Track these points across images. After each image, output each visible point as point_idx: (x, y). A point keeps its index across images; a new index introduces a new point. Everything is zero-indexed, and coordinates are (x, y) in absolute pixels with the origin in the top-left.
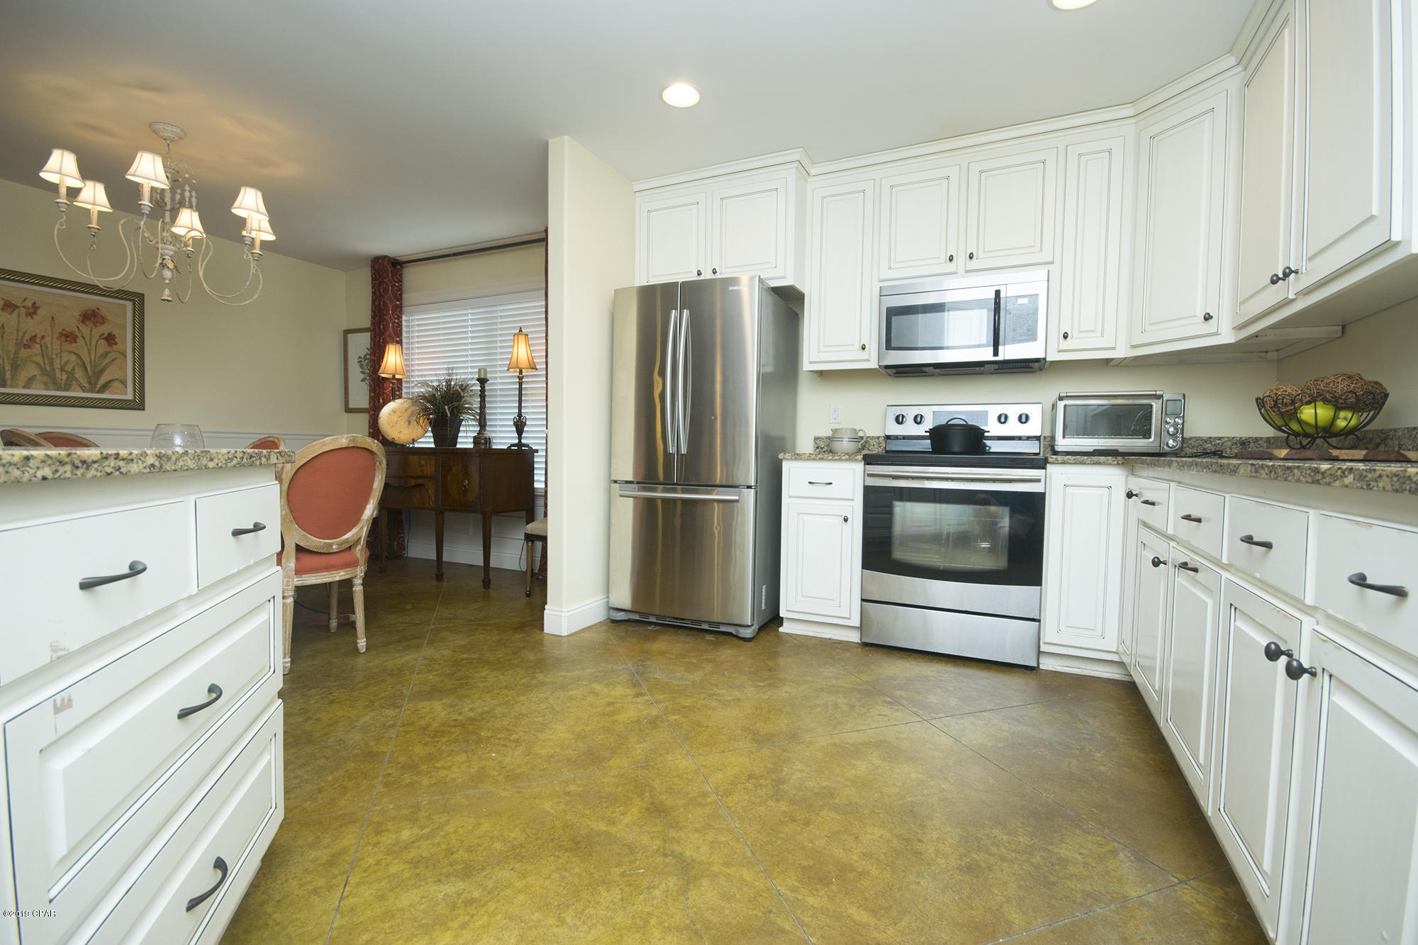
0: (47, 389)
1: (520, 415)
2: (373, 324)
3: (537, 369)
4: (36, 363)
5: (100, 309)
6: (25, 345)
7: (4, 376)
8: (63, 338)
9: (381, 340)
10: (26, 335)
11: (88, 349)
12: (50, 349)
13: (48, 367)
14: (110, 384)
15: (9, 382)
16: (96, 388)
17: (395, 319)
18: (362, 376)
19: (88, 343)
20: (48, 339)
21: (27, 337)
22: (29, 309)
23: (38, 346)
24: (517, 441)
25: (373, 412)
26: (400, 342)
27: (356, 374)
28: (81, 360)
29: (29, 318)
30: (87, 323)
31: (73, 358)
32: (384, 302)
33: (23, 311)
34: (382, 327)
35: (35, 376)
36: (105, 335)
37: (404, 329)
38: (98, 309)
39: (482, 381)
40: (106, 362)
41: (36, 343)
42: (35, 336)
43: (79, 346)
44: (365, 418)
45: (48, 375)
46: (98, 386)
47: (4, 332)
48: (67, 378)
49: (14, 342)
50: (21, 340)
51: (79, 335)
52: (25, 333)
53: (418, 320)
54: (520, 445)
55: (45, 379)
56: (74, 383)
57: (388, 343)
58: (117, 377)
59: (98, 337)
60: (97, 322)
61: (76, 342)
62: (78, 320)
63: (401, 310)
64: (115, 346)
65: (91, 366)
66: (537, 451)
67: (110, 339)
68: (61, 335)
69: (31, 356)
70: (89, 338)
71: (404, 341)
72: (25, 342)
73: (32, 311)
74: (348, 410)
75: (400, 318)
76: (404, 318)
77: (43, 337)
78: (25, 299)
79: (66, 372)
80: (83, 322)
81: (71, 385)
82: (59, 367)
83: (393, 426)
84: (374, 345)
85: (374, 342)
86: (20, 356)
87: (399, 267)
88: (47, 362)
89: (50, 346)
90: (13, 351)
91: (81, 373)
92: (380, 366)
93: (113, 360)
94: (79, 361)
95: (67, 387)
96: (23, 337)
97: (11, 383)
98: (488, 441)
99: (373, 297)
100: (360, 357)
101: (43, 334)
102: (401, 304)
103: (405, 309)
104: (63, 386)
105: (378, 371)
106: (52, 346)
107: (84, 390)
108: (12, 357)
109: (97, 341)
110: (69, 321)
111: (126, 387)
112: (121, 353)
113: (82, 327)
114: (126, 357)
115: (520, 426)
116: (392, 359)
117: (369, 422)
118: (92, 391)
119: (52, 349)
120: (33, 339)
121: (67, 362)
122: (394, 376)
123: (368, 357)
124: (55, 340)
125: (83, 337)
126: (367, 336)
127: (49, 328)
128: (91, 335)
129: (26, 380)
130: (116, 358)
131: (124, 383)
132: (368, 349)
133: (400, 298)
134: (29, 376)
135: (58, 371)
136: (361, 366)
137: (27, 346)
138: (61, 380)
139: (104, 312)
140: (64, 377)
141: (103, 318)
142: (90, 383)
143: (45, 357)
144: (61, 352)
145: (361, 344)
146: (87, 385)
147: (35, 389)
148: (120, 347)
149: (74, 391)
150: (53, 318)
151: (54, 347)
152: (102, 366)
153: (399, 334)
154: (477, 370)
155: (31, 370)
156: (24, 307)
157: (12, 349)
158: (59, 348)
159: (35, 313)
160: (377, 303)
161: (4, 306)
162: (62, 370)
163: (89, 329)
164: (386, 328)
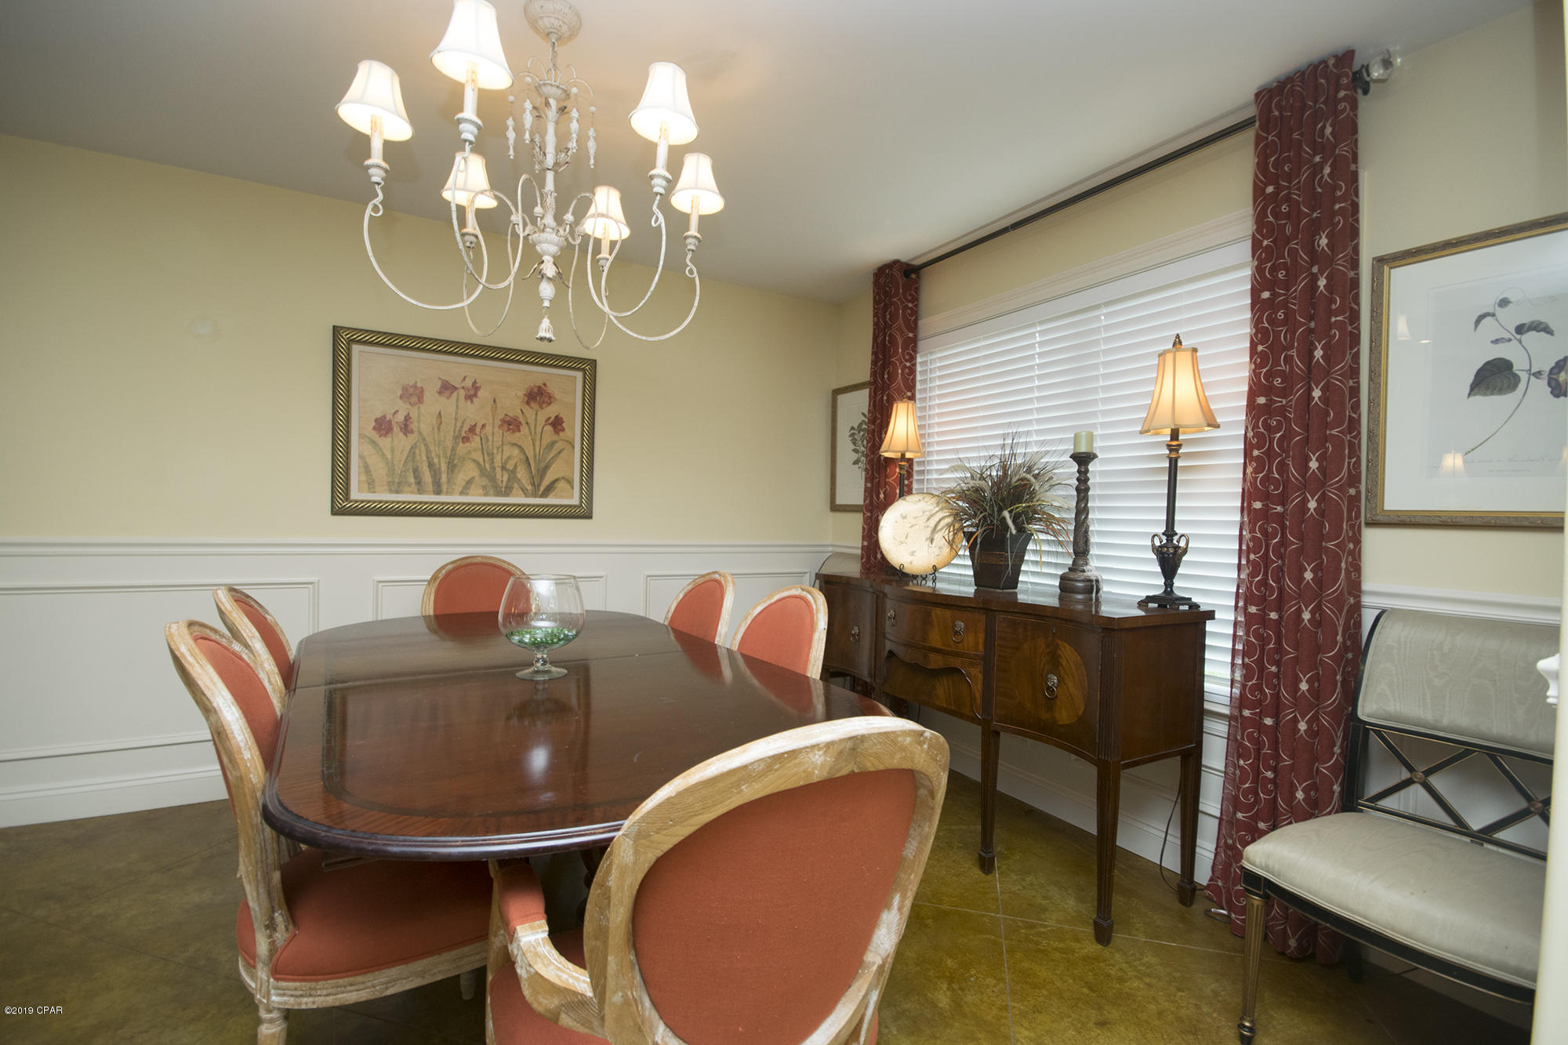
0: (486, 494)
1: (1170, 532)
2: (874, 374)
3: (1217, 426)
4: (474, 460)
5: (547, 384)
6: (463, 438)
7: (439, 480)
8: (506, 427)
9: (885, 398)
10: (465, 425)
11: (532, 439)
12: (490, 443)
13: (488, 466)
14: (555, 486)
15: (444, 488)
16: (539, 491)
17: (907, 361)
18: (855, 456)
19: (533, 431)
20: (489, 429)
21: (466, 428)
22: (468, 390)
23: (478, 438)
24: (1159, 592)
25: (869, 514)
26: (912, 398)
27: (847, 453)
28: (525, 454)
29: (469, 402)
30: (532, 404)
31: (516, 451)
32: (890, 335)
33: (462, 393)
34: (886, 376)
35: (473, 478)
36: (552, 420)
37: (919, 377)
38: (545, 385)
39: (1083, 459)
40: (552, 455)
41: (476, 434)
42: (475, 425)
43: (523, 436)
44: (856, 521)
45: (487, 476)
46: (542, 488)
47: (441, 423)
48: (509, 480)
49: (452, 434)
50: (460, 431)
51: (523, 421)
52: (463, 423)
53: (941, 359)
54: (1167, 600)
55: (485, 481)
56: (516, 485)
57: (895, 400)
58: (560, 475)
59: (544, 423)
60: (543, 402)
61: (519, 431)
62: (523, 402)
63: (915, 346)
64: (561, 434)
65: (535, 461)
66: (1210, 615)
67: (557, 424)
68: (504, 421)
69: (469, 452)
70: (533, 423)
71: (918, 396)
72: (463, 434)
73: (472, 392)
74: (835, 508)
75: (912, 359)
76: (919, 360)
77: (483, 426)
78: (465, 378)
79: (507, 470)
80: (528, 403)
81: (513, 488)
82: (500, 465)
83: (902, 543)
84: (874, 407)
85: (875, 401)
86: (457, 452)
87: (913, 276)
88: (487, 458)
89: (490, 438)
90: (451, 447)
91: (524, 471)
92: (882, 441)
93: (560, 452)
94: (522, 456)
95: (507, 492)
96: (462, 427)
97: (447, 489)
98: (1092, 587)
99: (874, 329)
100: (853, 428)
101: (483, 422)
102: (916, 336)
103: (921, 344)
104: (503, 489)
105: (880, 448)
106: (493, 437)
107: (526, 494)
108: (448, 455)
109: (543, 428)
110: (512, 402)
111: (573, 488)
112: (567, 441)
113: (526, 409)
114: (574, 447)
115: (1169, 559)
116: (902, 426)
117: (863, 527)
118: (535, 495)
119: (493, 442)
120: (472, 429)
121: (509, 458)
122: (903, 455)
123: (864, 426)
124: (496, 429)
125: (527, 423)
126: (864, 395)
127: (491, 414)
128: (536, 420)
129: (464, 484)
130: (563, 449)
131: (570, 482)
132: (863, 414)
133: (913, 326)
134: (467, 479)
135: (498, 470)
136: (854, 442)
137: (466, 440)
138: (502, 481)
139: (552, 389)
140: (505, 478)
141: (550, 397)
142: (533, 484)
143: (485, 452)
144: (502, 445)
145: (855, 407)
146: (529, 488)
147: (473, 495)
148: (567, 433)
149: (517, 496)
150: (495, 401)
151: (495, 439)
152: (547, 461)
153: (911, 387)
154: (1073, 435)
155: (469, 471)
156: (463, 388)
157: (449, 444)
158: (501, 440)
159: (475, 395)
160: (879, 341)
161: (441, 387)
162: (503, 468)
163: (535, 412)
164: (892, 377)
